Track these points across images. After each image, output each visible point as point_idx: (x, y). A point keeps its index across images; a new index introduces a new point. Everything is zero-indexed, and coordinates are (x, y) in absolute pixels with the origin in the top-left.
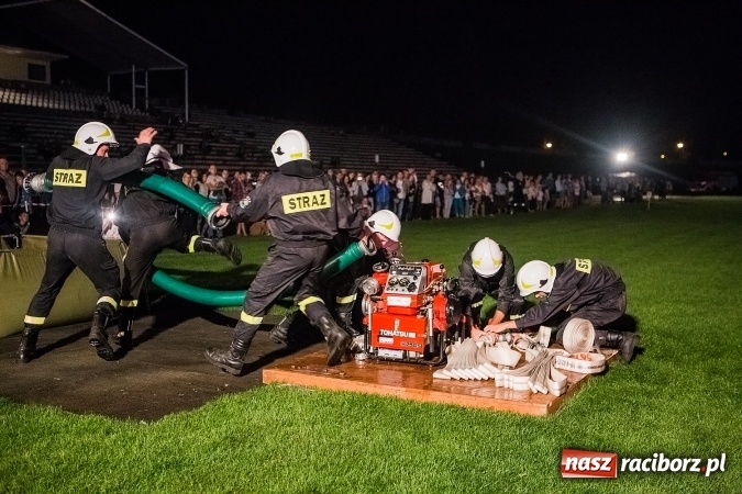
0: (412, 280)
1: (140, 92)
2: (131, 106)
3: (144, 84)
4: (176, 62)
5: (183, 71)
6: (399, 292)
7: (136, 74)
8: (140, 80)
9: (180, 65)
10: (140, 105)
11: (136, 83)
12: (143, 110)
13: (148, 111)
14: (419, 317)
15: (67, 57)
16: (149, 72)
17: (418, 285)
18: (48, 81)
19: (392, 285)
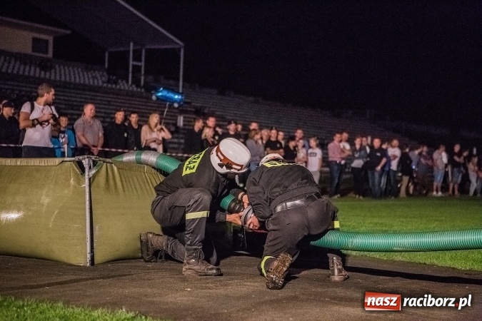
1: (137, 69)
2: (127, 82)
3: (140, 61)
4: (173, 41)
5: (179, 50)
7: (135, 51)
8: (137, 58)
9: (177, 44)
10: (136, 82)
11: (134, 60)
12: (138, 85)
13: (143, 87)
15: (68, 32)
16: (147, 51)
18: (50, 55)
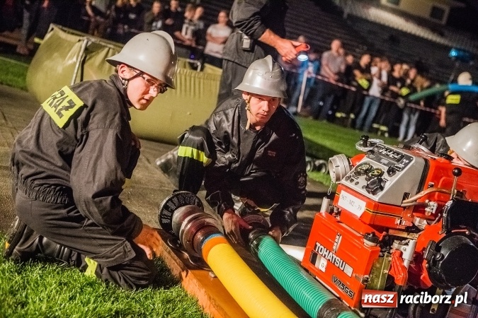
0: (385, 176)
6: (358, 189)
14: (368, 243)
17: (387, 186)
19: (358, 174)
